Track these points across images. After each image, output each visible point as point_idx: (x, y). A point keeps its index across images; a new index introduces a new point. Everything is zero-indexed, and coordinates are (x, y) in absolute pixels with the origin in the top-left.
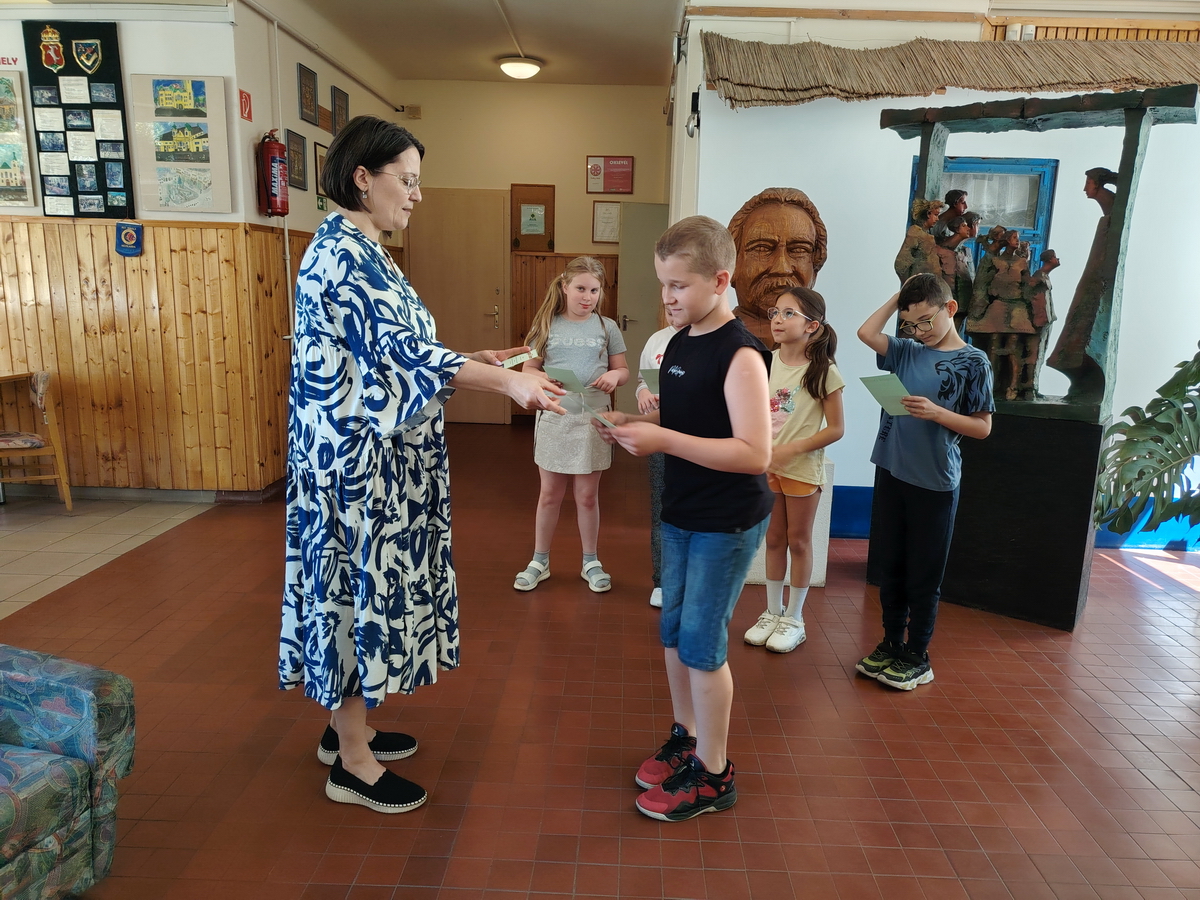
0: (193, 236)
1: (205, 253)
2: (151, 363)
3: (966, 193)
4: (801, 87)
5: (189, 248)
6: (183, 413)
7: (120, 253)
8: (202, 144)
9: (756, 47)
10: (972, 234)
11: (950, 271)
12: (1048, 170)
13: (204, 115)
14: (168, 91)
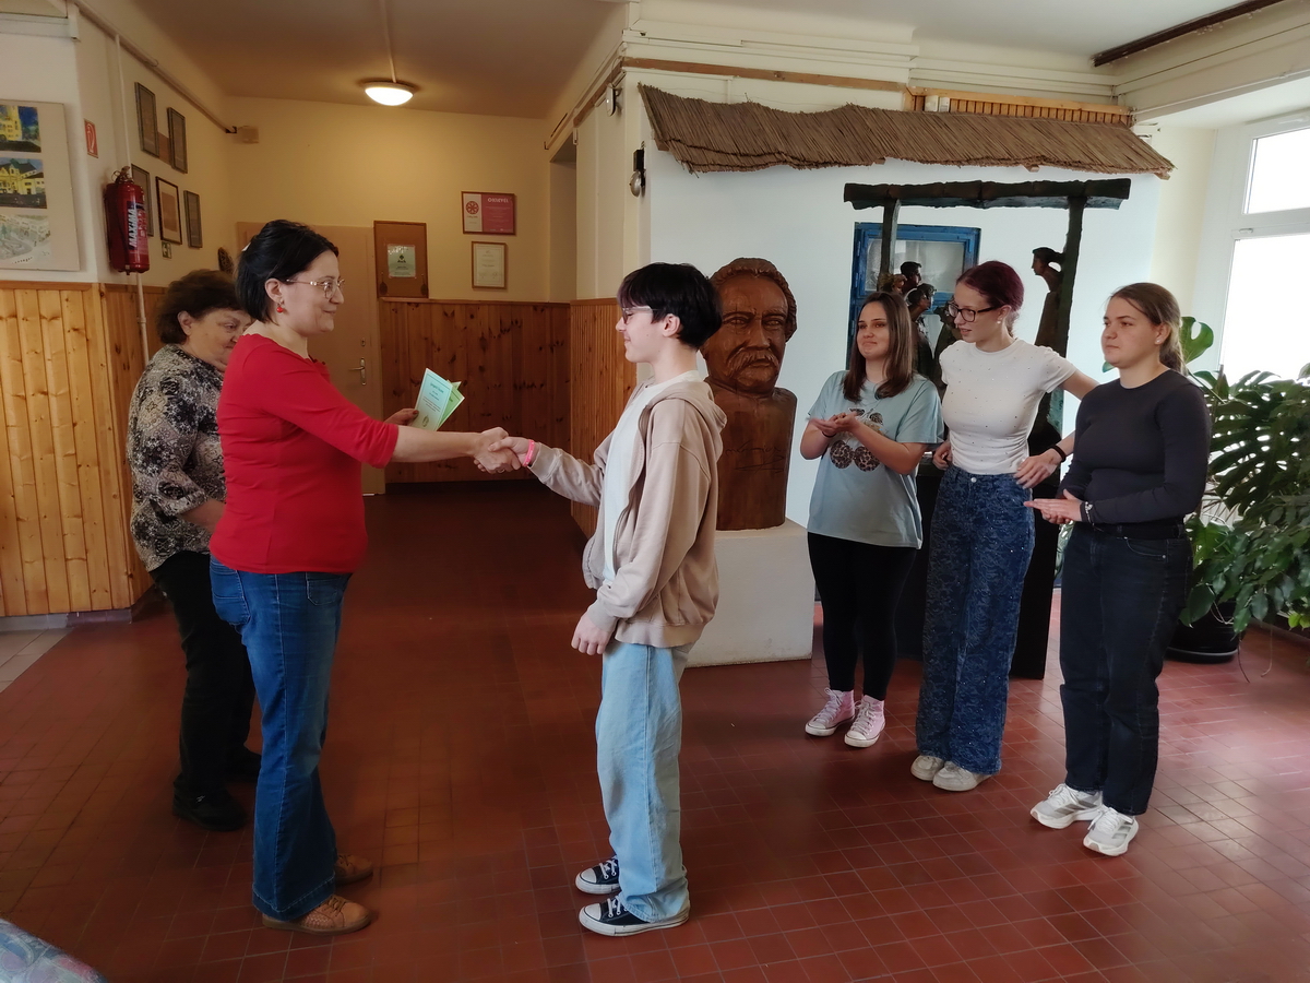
3: (919, 265)
4: (753, 153)
5: (20, 315)
8: (35, 186)
12: (972, 239)
13: (37, 149)
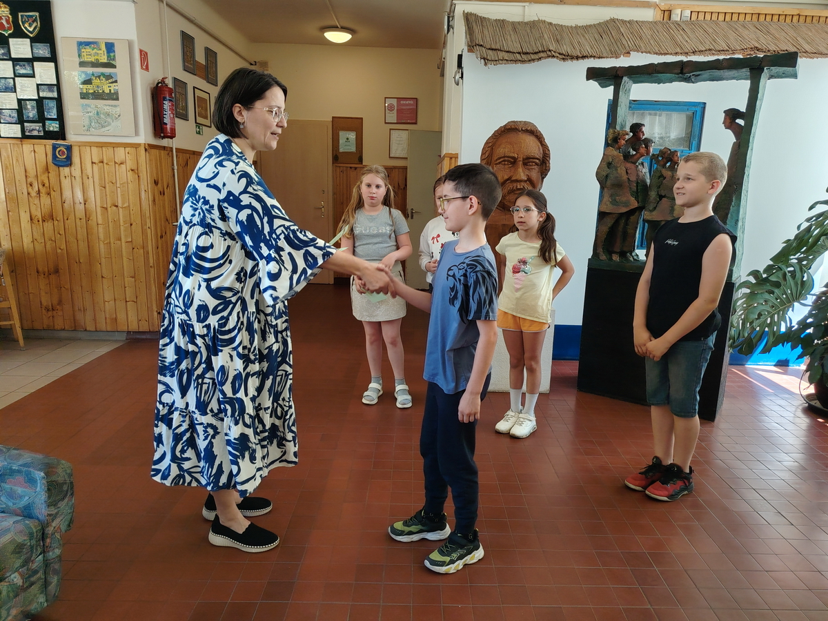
0: (108, 153)
1: (117, 165)
2: (79, 242)
3: (644, 125)
4: (532, 52)
5: (105, 161)
6: (102, 277)
7: (55, 164)
8: (113, 87)
9: (502, 23)
10: (648, 153)
11: (633, 178)
12: (699, 109)
13: (114, 67)
14: (88, 49)
